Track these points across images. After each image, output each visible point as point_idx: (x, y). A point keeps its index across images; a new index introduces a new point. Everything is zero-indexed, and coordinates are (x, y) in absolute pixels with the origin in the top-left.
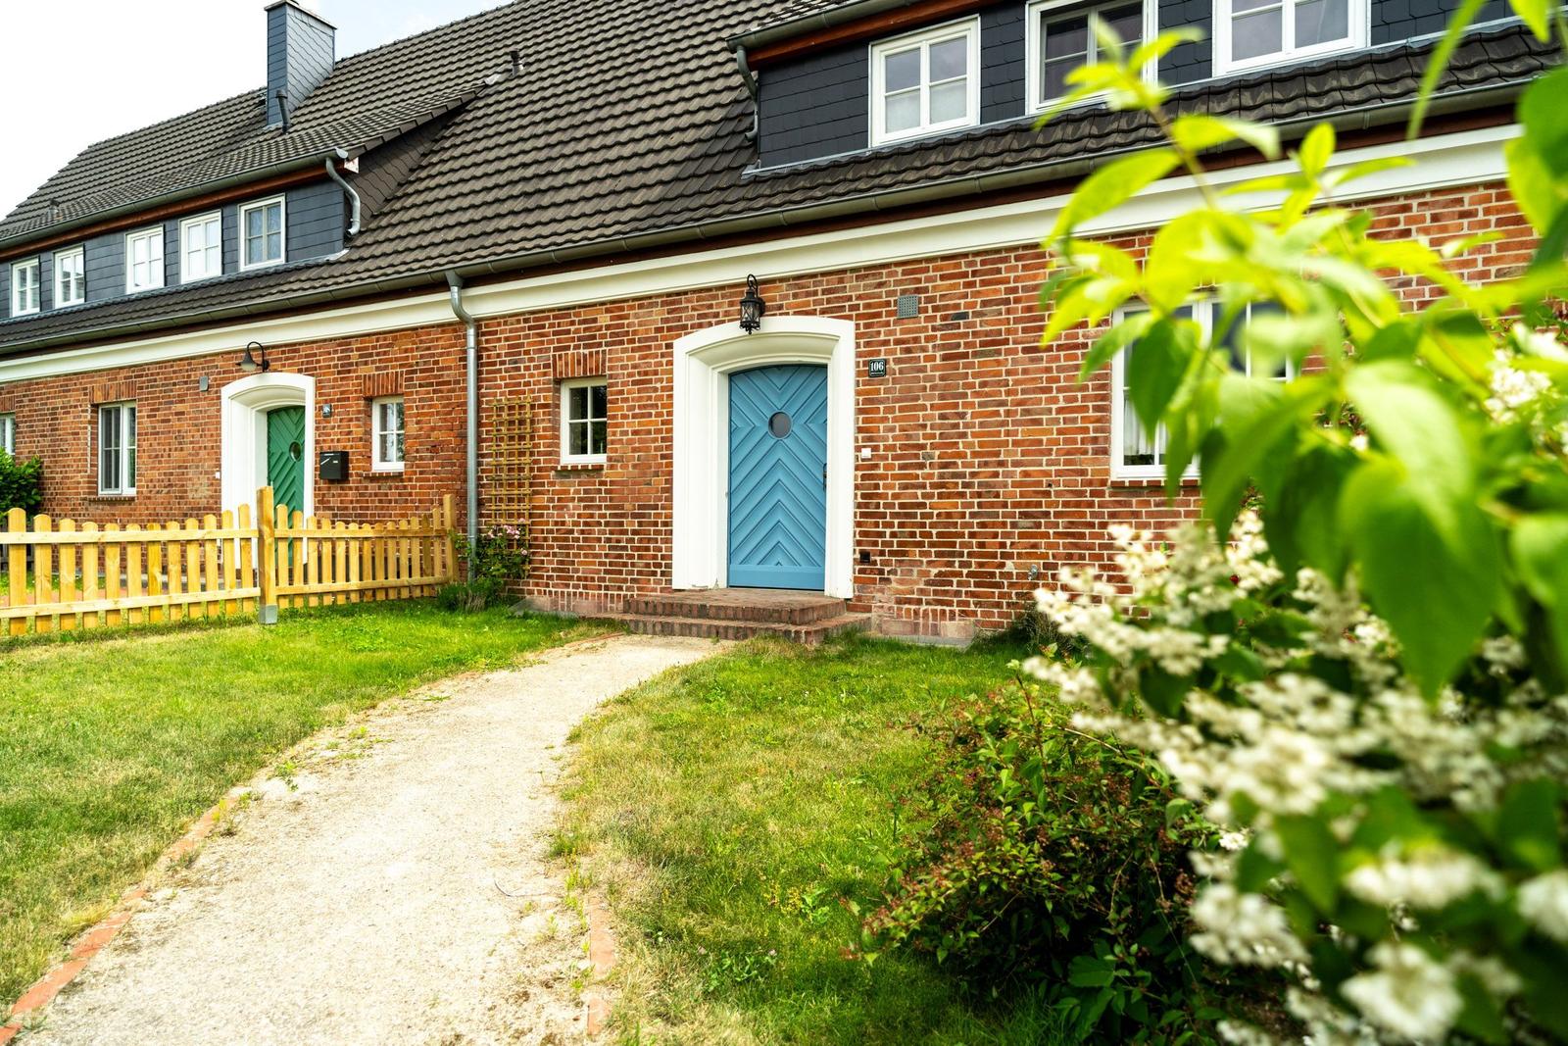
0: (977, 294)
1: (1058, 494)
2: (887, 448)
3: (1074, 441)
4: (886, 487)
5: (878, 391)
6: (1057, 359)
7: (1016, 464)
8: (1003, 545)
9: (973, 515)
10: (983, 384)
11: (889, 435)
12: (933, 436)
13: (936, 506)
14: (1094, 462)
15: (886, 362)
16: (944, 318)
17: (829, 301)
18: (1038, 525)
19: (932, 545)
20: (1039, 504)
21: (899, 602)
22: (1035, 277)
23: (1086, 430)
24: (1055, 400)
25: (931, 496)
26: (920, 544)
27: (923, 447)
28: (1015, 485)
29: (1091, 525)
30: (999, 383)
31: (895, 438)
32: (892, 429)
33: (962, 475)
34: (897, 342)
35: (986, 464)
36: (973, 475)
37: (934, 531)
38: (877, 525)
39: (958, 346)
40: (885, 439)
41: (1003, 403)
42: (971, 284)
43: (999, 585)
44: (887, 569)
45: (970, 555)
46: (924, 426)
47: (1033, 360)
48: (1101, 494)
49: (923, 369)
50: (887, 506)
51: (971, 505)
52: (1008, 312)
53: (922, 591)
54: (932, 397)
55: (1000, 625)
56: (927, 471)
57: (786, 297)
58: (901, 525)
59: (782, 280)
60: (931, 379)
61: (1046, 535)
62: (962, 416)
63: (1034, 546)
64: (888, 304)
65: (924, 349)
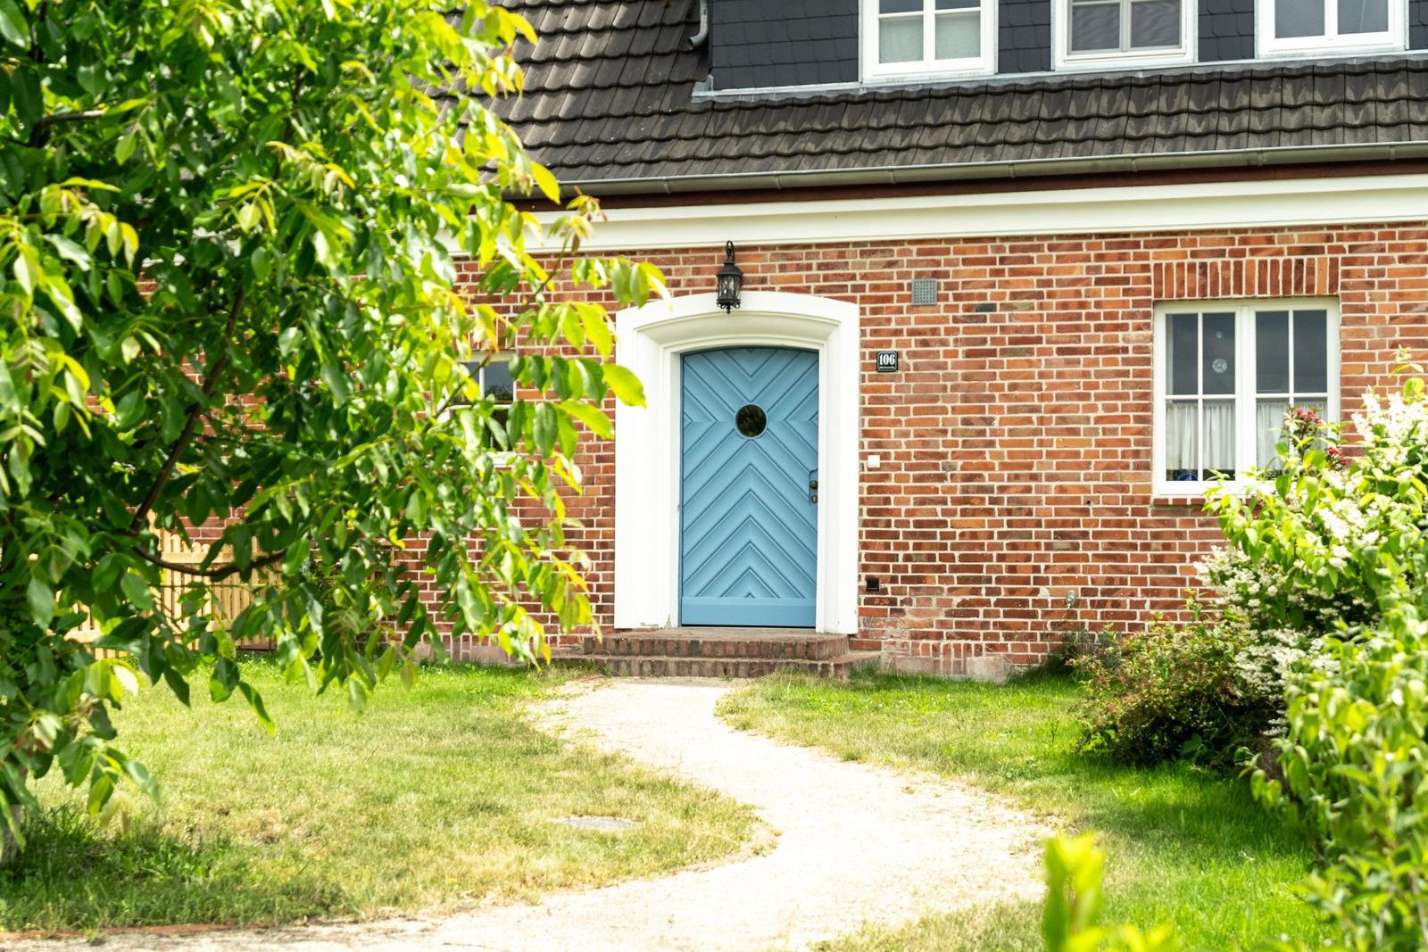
0: (1005, 284)
1: (1098, 512)
2: (899, 456)
3: (1114, 454)
4: (898, 501)
5: (888, 389)
6: (1096, 363)
7: (1050, 478)
8: (1037, 570)
9: (1002, 535)
10: (1013, 387)
11: (902, 442)
12: (955, 444)
13: (959, 525)
14: (1136, 477)
15: (898, 355)
16: (967, 309)
17: (826, 278)
18: (1076, 547)
19: (954, 569)
20: (1076, 523)
21: (915, 636)
22: (1070, 271)
23: (1127, 442)
24: (1093, 408)
25: (953, 513)
26: (940, 569)
27: (943, 456)
28: (1050, 501)
29: (1133, 547)
30: (1031, 387)
31: (909, 445)
32: (906, 434)
33: (989, 490)
34: (912, 333)
35: (1017, 477)
36: (1002, 489)
37: (957, 554)
38: (887, 546)
39: (984, 341)
40: (897, 445)
41: (1035, 410)
42: (999, 273)
43: (1033, 615)
44: (900, 598)
45: (999, 580)
46: (944, 432)
47: (1068, 363)
48: (1143, 512)
49: (943, 366)
50: (899, 524)
51: (1000, 524)
52: (1041, 307)
53: (942, 624)
54: (953, 399)
55: (1032, 660)
56: (948, 483)
57: (770, 269)
58: (917, 547)
59: (765, 248)
60: (953, 377)
61: (1085, 558)
62: (989, 421)
63: (1073, 570)
64: (900, 287)
65: (943, 343)
